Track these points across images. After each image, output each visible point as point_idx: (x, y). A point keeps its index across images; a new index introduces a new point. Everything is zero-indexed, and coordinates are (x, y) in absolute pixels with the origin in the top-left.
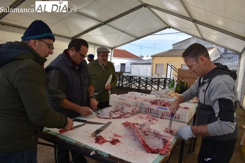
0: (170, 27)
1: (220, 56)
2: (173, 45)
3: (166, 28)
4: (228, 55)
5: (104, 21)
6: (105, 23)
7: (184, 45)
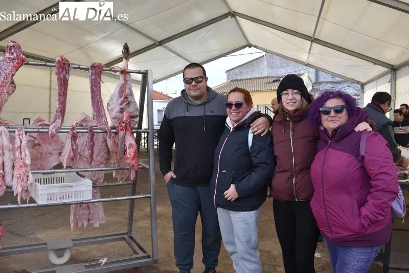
0: (250, 46)
1: (311, 87)
2: (227, 71)
3: (244, 47)
4: (323, 84)
5: (159, 40)
6: (161, 43)
7: (247, 72)
